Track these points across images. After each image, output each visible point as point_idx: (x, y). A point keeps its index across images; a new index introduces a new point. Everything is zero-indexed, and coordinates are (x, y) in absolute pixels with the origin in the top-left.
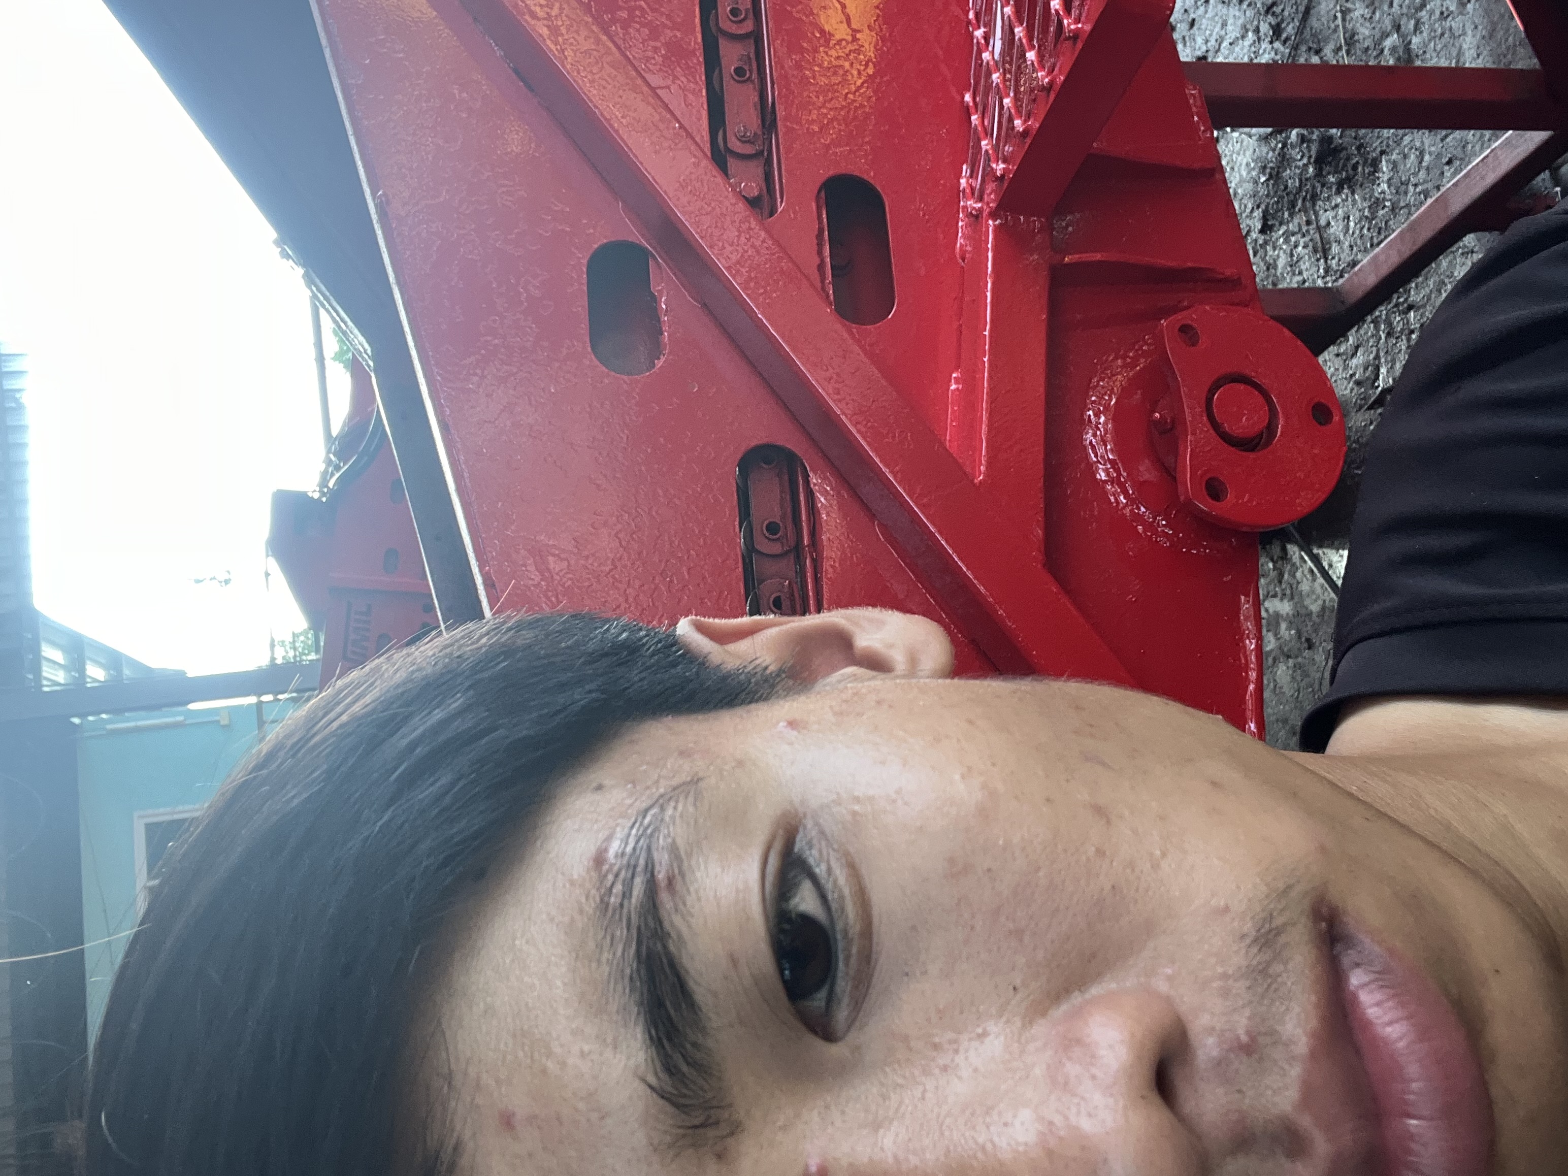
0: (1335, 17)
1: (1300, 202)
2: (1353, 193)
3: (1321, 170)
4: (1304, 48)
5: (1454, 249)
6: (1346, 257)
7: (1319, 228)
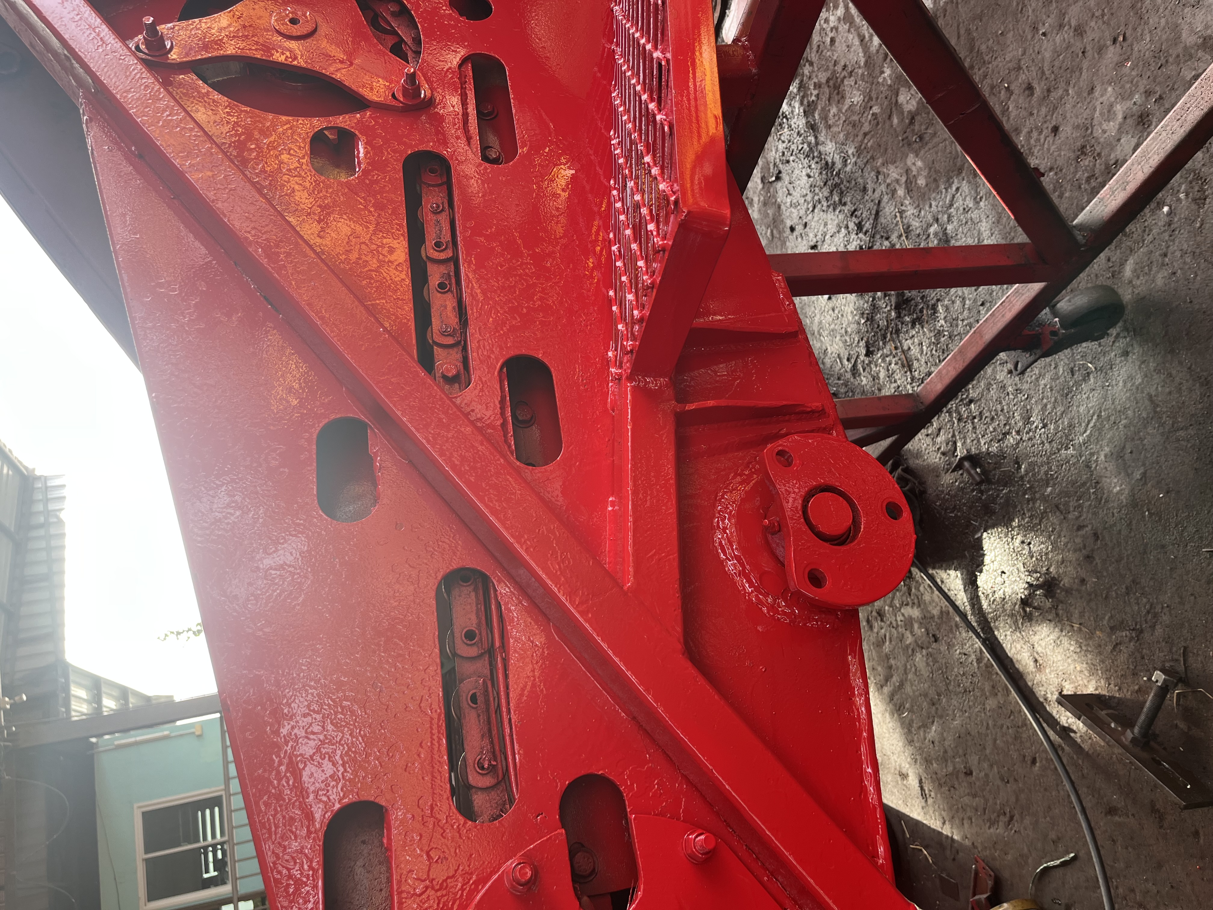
0: (896, 216)
1: (889, 335)
2: (922, 328)
3: (899, 313)
4: (878, 236)
5: (994, 361)
6: (924, 369)
7: (903, 351)
